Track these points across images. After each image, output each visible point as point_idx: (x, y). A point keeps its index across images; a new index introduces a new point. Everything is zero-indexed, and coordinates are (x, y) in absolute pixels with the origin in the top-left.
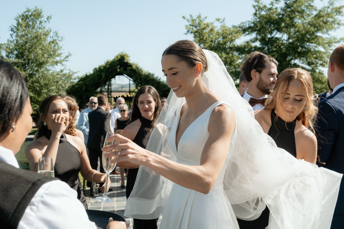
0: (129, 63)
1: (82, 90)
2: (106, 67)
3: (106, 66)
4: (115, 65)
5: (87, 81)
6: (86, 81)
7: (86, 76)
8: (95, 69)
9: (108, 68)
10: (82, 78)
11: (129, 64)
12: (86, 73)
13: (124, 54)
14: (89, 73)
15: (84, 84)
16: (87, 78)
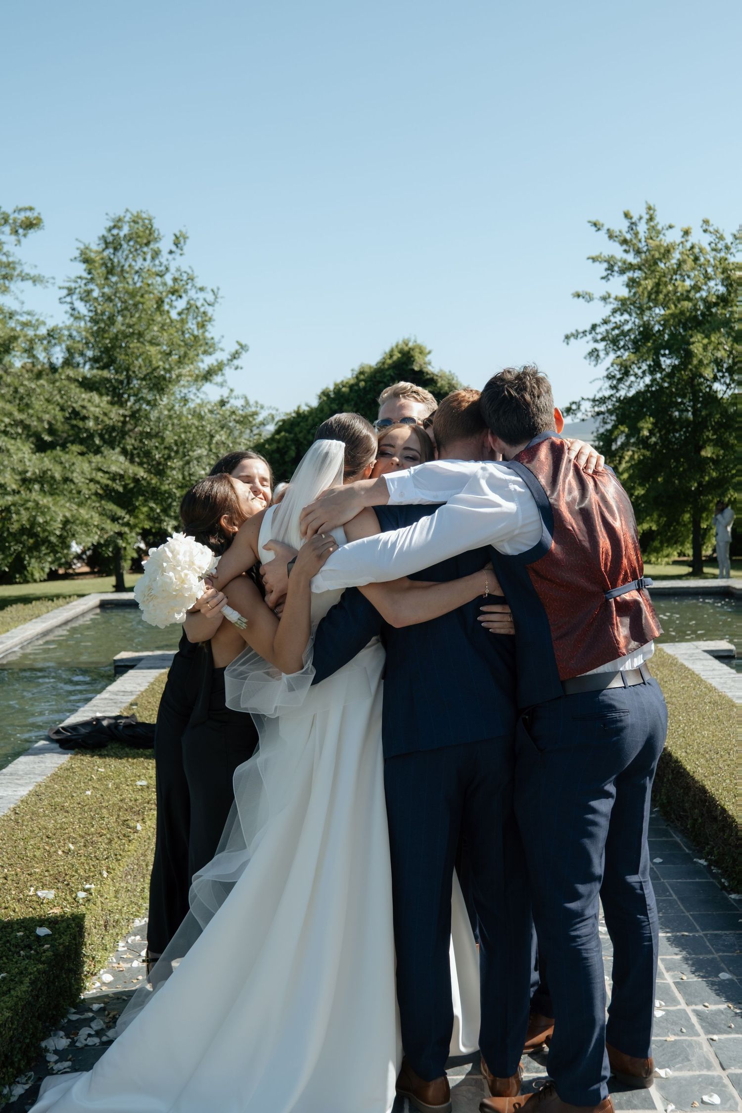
0: (427, 374)
1: (287, 459)
2: (356, 388)
3: (357, 384)
4: (385, 380)
5: (301, 432)
6: (297, 429)
7: (298, 413)
8: (325, 393)
9: (365, 388)
10: (284, 421)
11: (428, 377)
12: (299, 407)
13: (411, 345)
14: (307, 405)
15: (292, 440)
16: (301, 421)
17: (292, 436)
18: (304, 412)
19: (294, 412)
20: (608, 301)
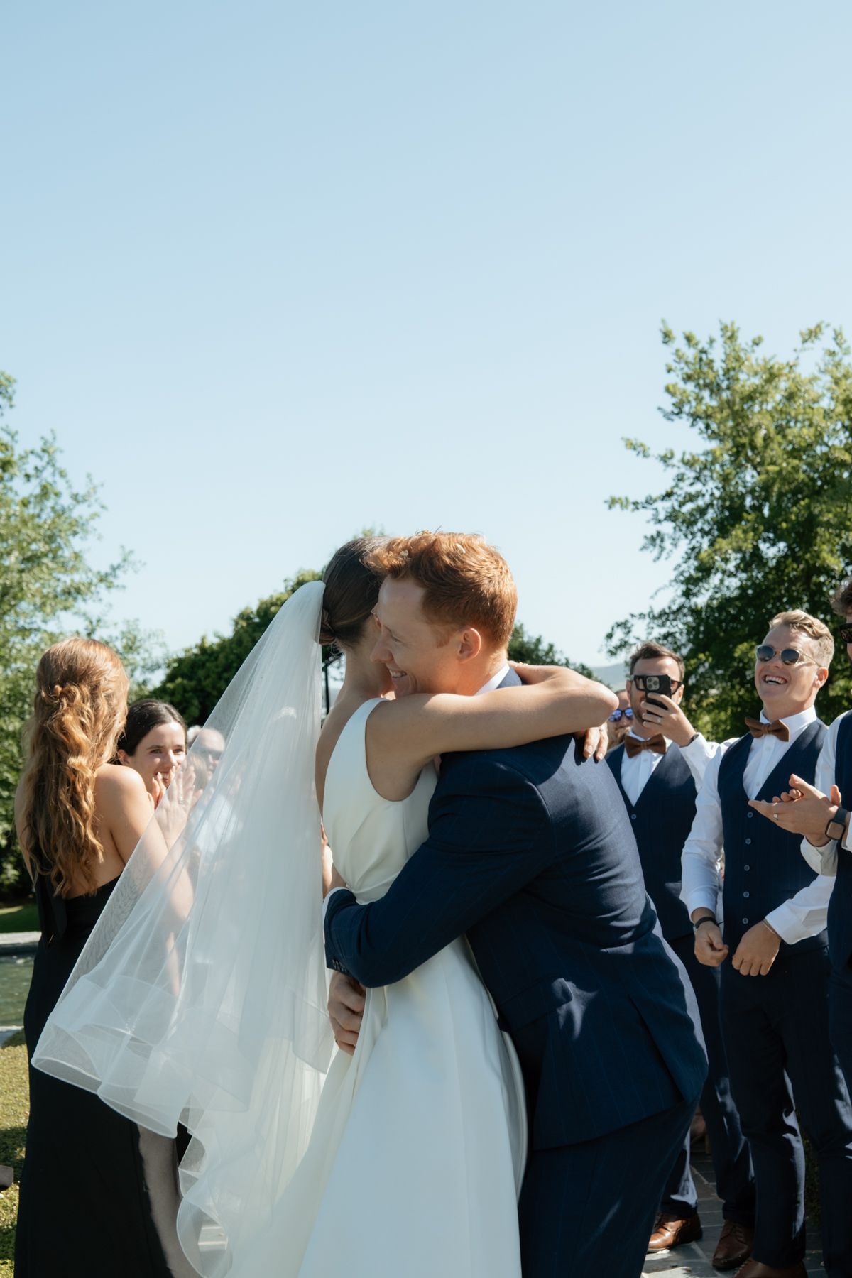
5: (207, 677)
6: (201, 673)
7: (203, 649)
8: (244, 616)
10: (180, 661)
12: (203, 639)
14: (216, 635)
15: (194, 690)
16: (207, 660)
17: (193, 683)
18: (211, 646)
19: (196, 646)
20: (670, 462)
